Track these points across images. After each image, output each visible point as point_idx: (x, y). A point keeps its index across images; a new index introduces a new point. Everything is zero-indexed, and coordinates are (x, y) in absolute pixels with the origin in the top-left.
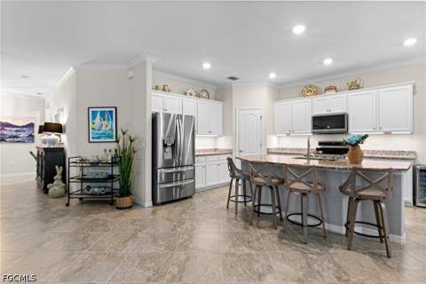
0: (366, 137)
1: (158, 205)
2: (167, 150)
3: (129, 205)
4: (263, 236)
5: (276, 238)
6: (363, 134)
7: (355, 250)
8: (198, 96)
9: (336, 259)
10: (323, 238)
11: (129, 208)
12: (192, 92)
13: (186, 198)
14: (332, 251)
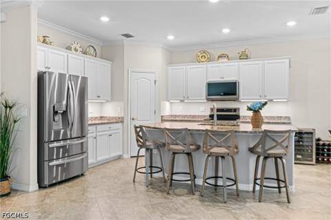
0: (266, 103)
1: (45, 188)
2: (56, 118)
3: (6, 192)
4: (185, 202)
5: (198, 203)
6: (263, 101)
7: (265, 201)
8: (85, 53)
9: (254, 210)
10: (237, 196)
11: (7, 195)
12: (78, 48)
13: (77, 177)
14: (248, 205)
